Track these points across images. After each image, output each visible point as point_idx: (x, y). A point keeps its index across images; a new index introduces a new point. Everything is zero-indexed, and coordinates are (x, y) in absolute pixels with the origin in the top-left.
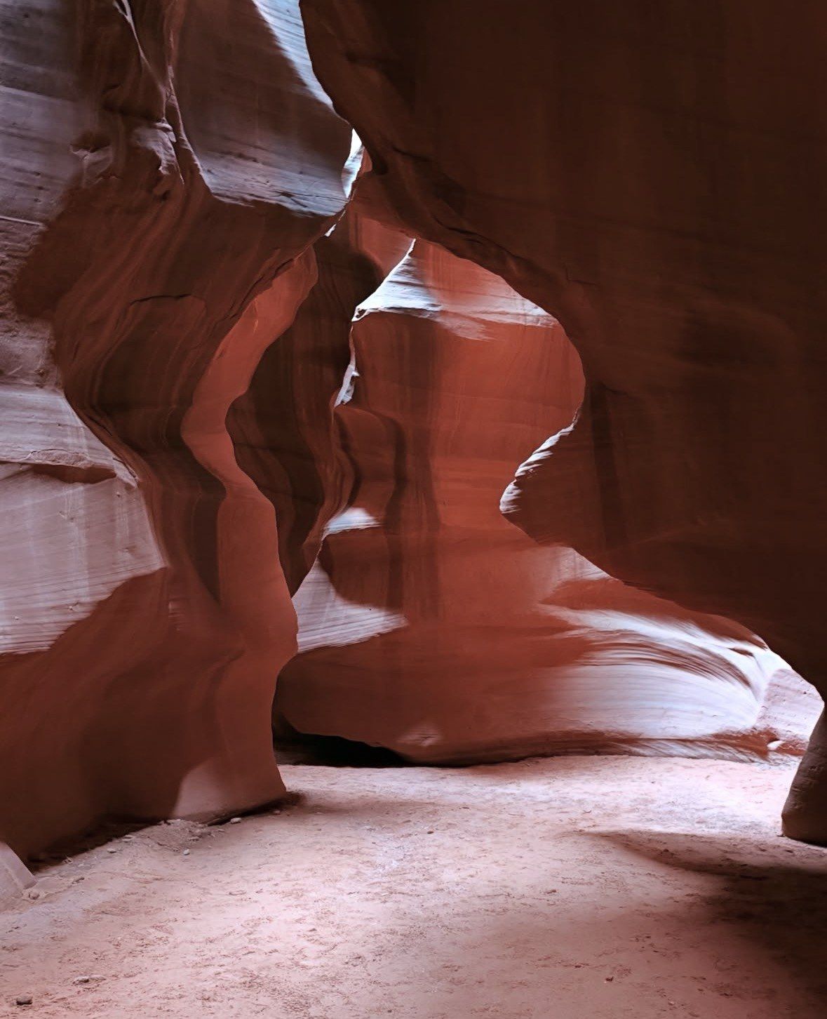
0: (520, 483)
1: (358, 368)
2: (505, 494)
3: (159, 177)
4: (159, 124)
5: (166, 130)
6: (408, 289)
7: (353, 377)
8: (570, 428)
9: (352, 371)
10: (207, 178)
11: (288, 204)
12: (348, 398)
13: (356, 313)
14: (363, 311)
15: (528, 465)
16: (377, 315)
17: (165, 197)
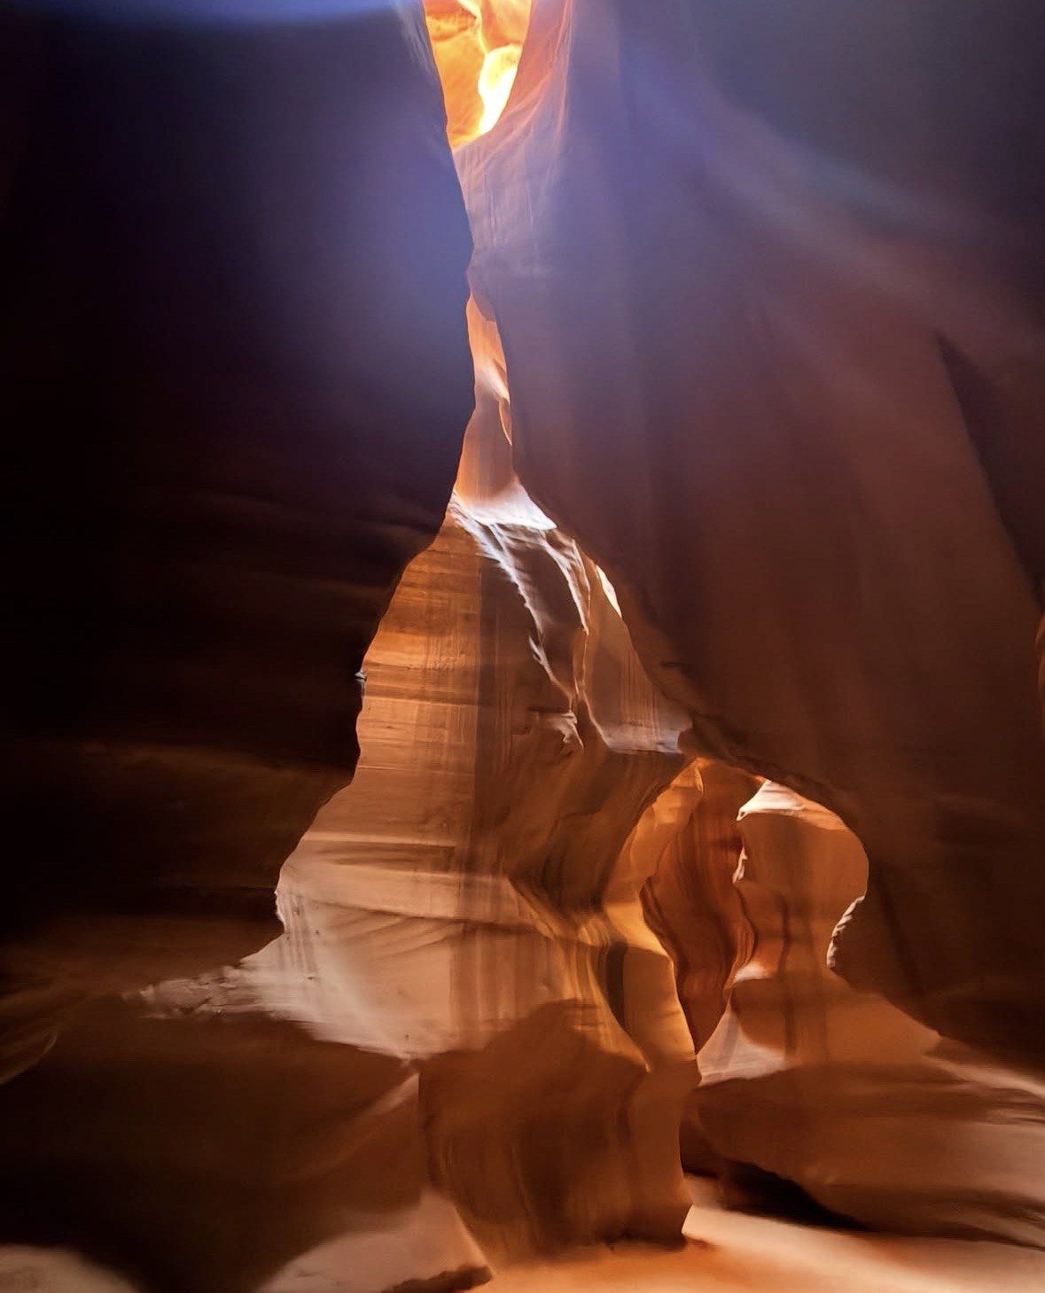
0: (837, 941)
1: (746, 853)
2: (829, 951)
3: (563, 744)
4: (566, 715)
5: (570, 717)
6: (778, 795)
7: (743, 860)
8: (862, 898)
9: (743, 856)
10: (607, 740)
11: (661, 749)
12: (742, 875)
13: (740, 814)
14: (743, 813)
15: (839, 926)
16: (754, 816)
17: (569, 755)
